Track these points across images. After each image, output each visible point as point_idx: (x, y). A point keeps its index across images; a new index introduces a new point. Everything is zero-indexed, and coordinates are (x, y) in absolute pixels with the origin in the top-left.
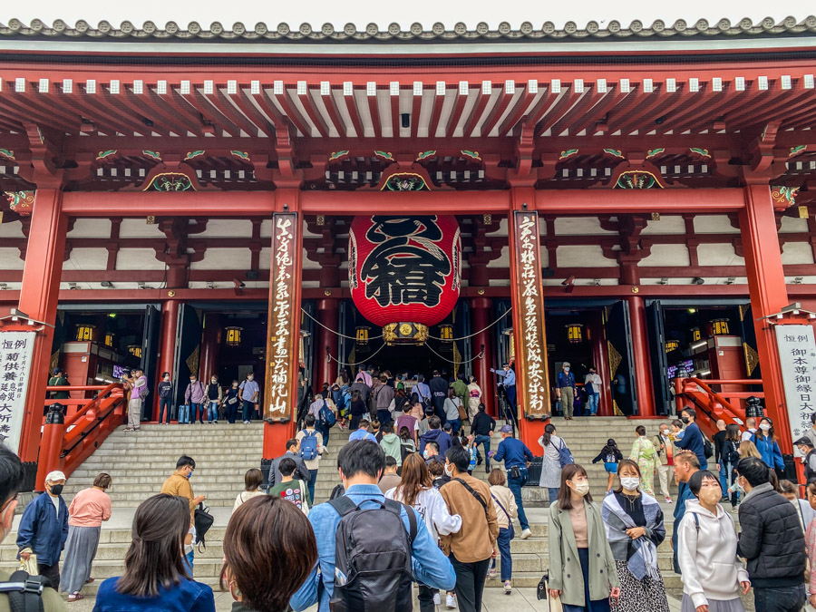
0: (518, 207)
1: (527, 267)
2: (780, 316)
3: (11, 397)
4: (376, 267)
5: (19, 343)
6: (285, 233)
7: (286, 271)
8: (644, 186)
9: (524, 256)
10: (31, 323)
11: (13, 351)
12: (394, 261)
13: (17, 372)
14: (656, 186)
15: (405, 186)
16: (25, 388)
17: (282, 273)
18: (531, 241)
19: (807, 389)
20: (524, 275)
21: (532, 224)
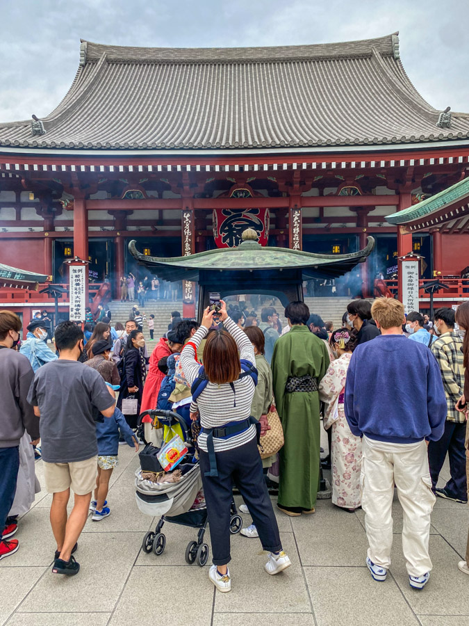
0: (293, 205)
1: (296, 235)
2: (404, 258)
3: (79, 293)
4: (227, 228)
5: (80, 271)
6: (187, 220)
7: (189, 238)
8: (353, 194)
9: (294, 230)
10: (83, 262)
11: (77, 274)
12: (236, 226)
13: (80, 283)
14: (358, 194)
15: (241, 195)
16: (84, 289)
17: (187, 239)
18: (298, 223)
19: (412, 289)
20: (294, 239)
21: (299, 215)
